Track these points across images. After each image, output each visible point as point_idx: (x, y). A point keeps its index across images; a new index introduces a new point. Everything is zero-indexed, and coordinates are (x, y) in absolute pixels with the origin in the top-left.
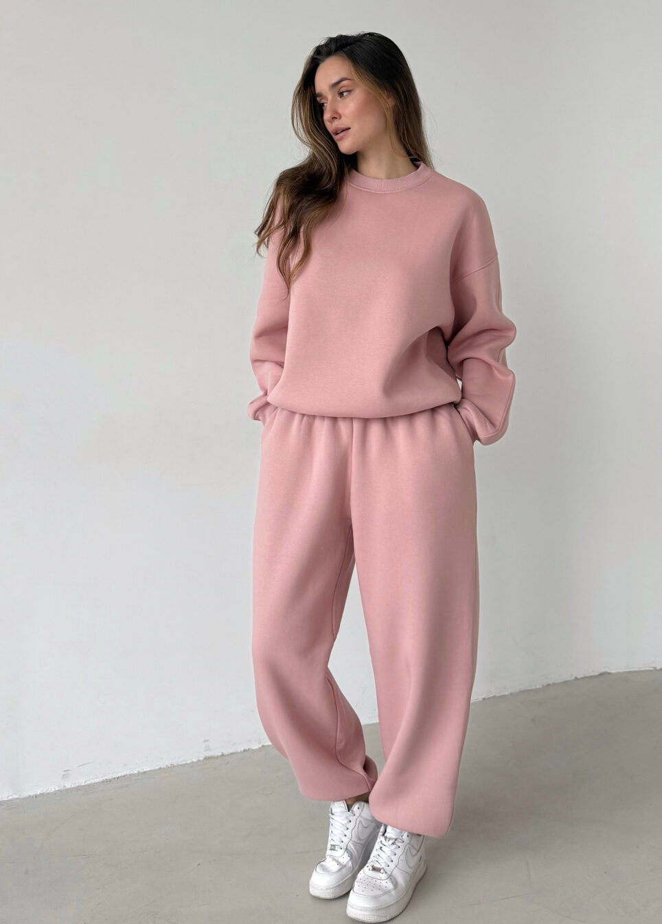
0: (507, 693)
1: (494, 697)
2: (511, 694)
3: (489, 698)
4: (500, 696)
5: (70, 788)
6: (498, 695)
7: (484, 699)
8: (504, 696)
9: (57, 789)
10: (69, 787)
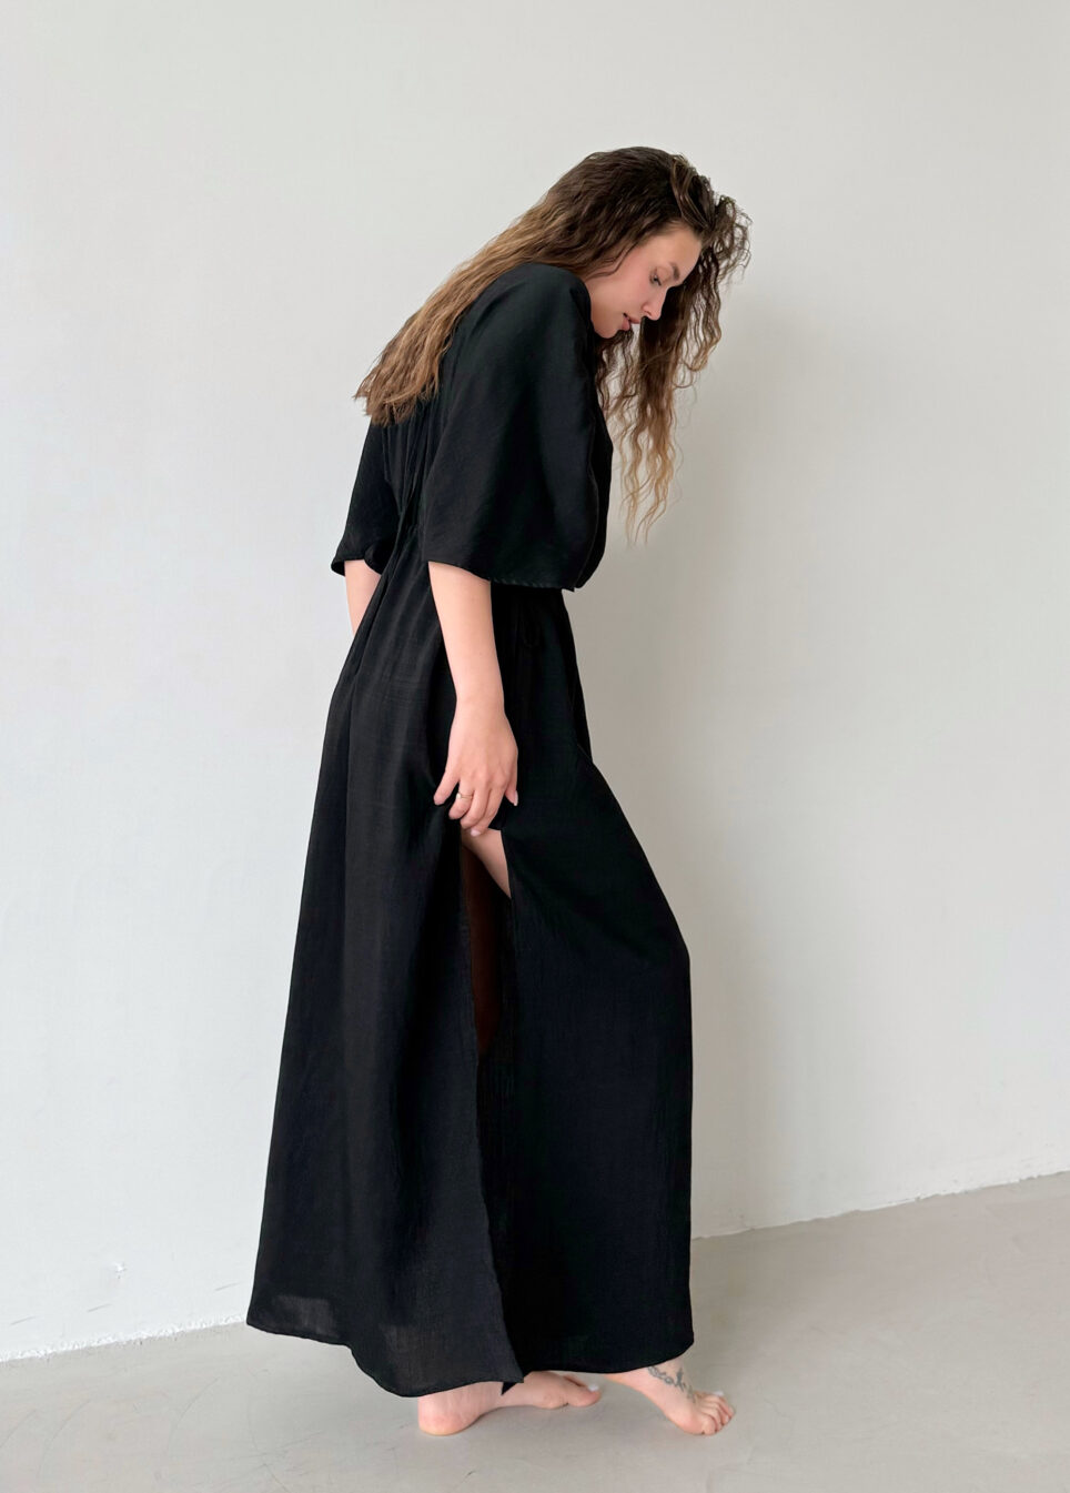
0: (958, 1190)
1: (935, 1197)
2: (966, 1193)
3: (927, 1199)
4: (947, 1196)
5: (200, 1331)
6: (943, 1193)
7: (918, 1199)
8: (953, 1195)
9: (177, 1330)
10: (198, 1327)
